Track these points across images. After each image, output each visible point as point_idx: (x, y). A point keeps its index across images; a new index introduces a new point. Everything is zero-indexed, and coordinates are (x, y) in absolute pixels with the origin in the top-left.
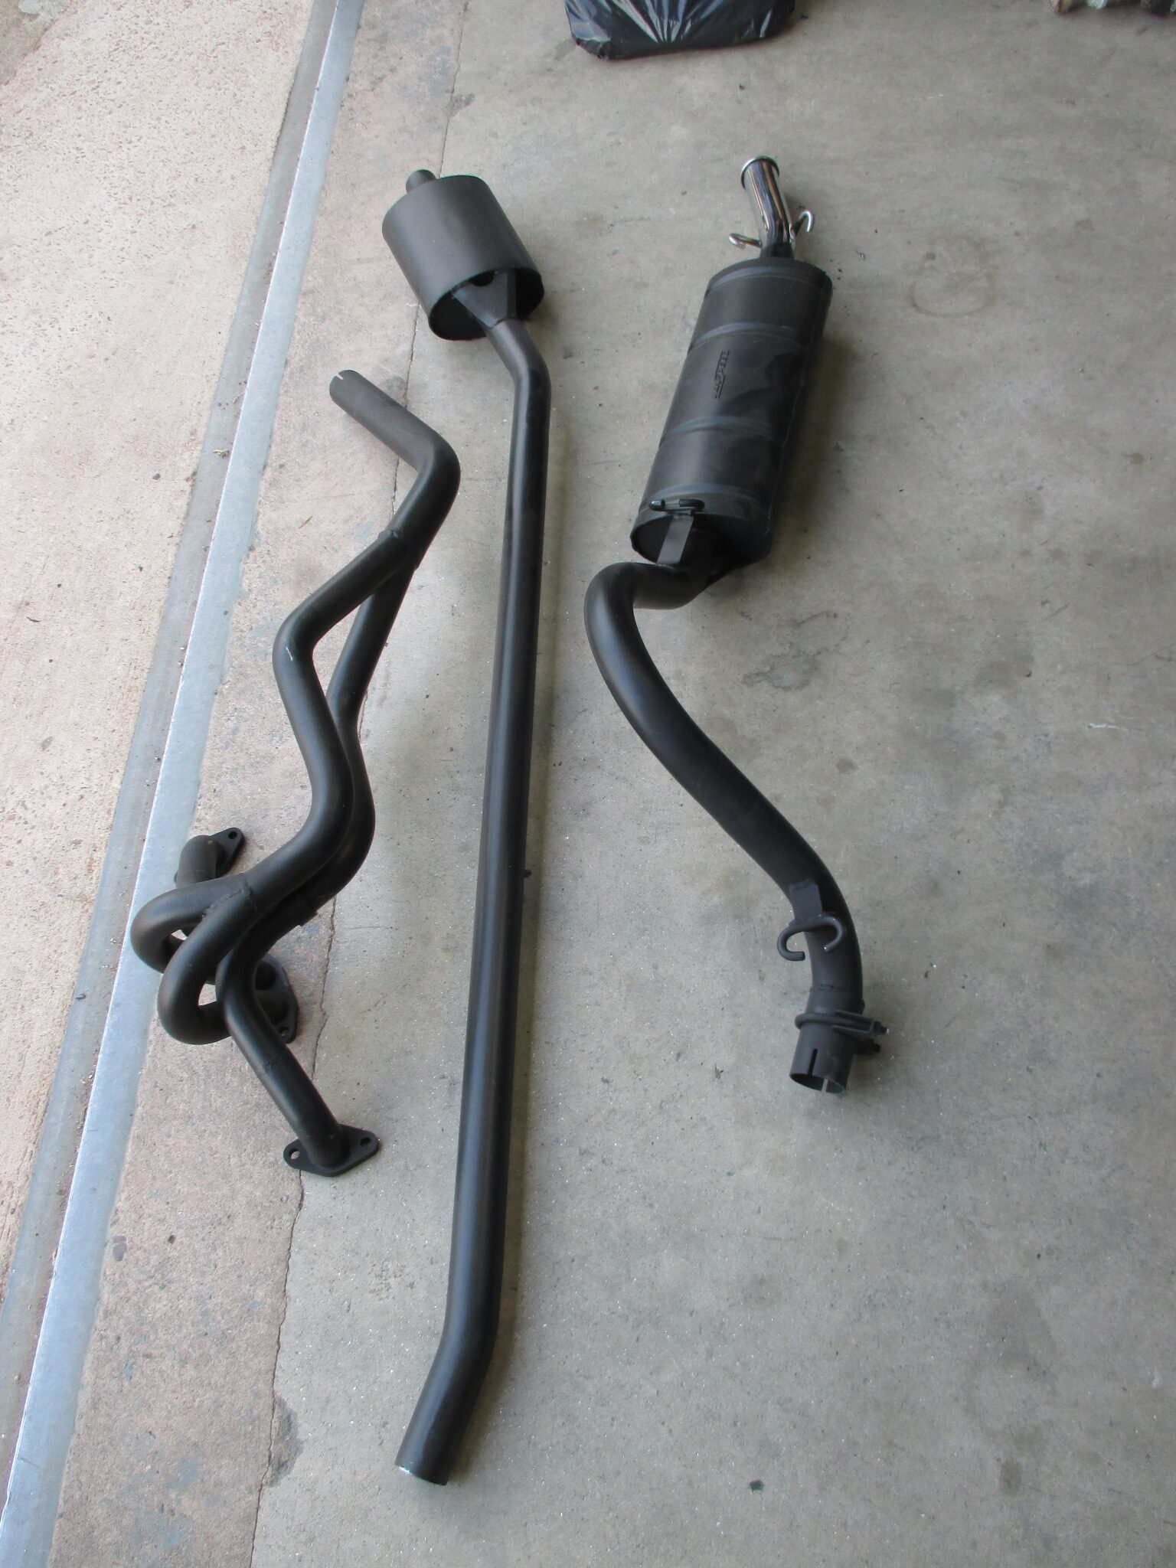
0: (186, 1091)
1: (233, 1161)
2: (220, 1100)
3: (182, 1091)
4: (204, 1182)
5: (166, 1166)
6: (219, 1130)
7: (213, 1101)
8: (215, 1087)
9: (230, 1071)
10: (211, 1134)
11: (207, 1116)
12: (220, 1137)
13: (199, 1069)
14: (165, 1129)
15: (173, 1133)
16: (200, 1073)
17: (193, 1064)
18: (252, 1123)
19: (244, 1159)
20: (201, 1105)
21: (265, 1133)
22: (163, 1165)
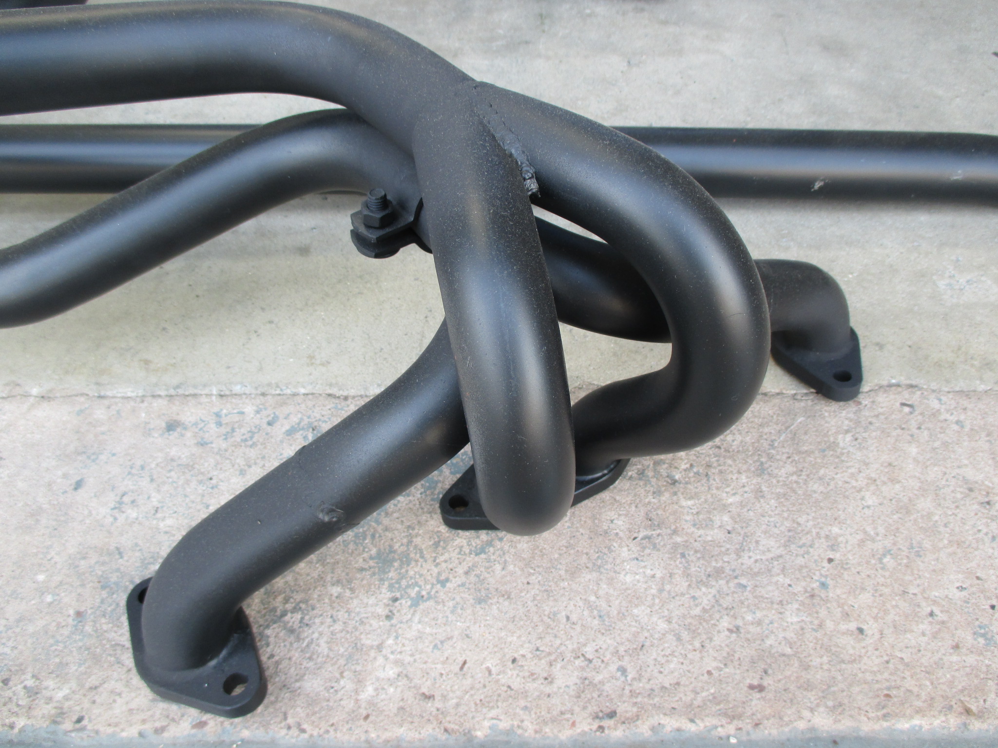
0: (759, 614)
1: (871, 500)
2: (763, 542)
3: (759, 623)
4: (927, 544)
5: (921, 627)
6: (823, 534)
7: (770, 555)
8: (739, 556)
9: (701, 532)
10: (833, 548)
11: (800, 561)
12: (835, 530)
13: (705, 595)
14: (849, 645)
15: (853, 626)
16: (713, 591)
17: (697, 611)
18: (794, 478)
19: (861, 482)
20: (781, 578)
21: (809, 453)
22: (924, 634)
